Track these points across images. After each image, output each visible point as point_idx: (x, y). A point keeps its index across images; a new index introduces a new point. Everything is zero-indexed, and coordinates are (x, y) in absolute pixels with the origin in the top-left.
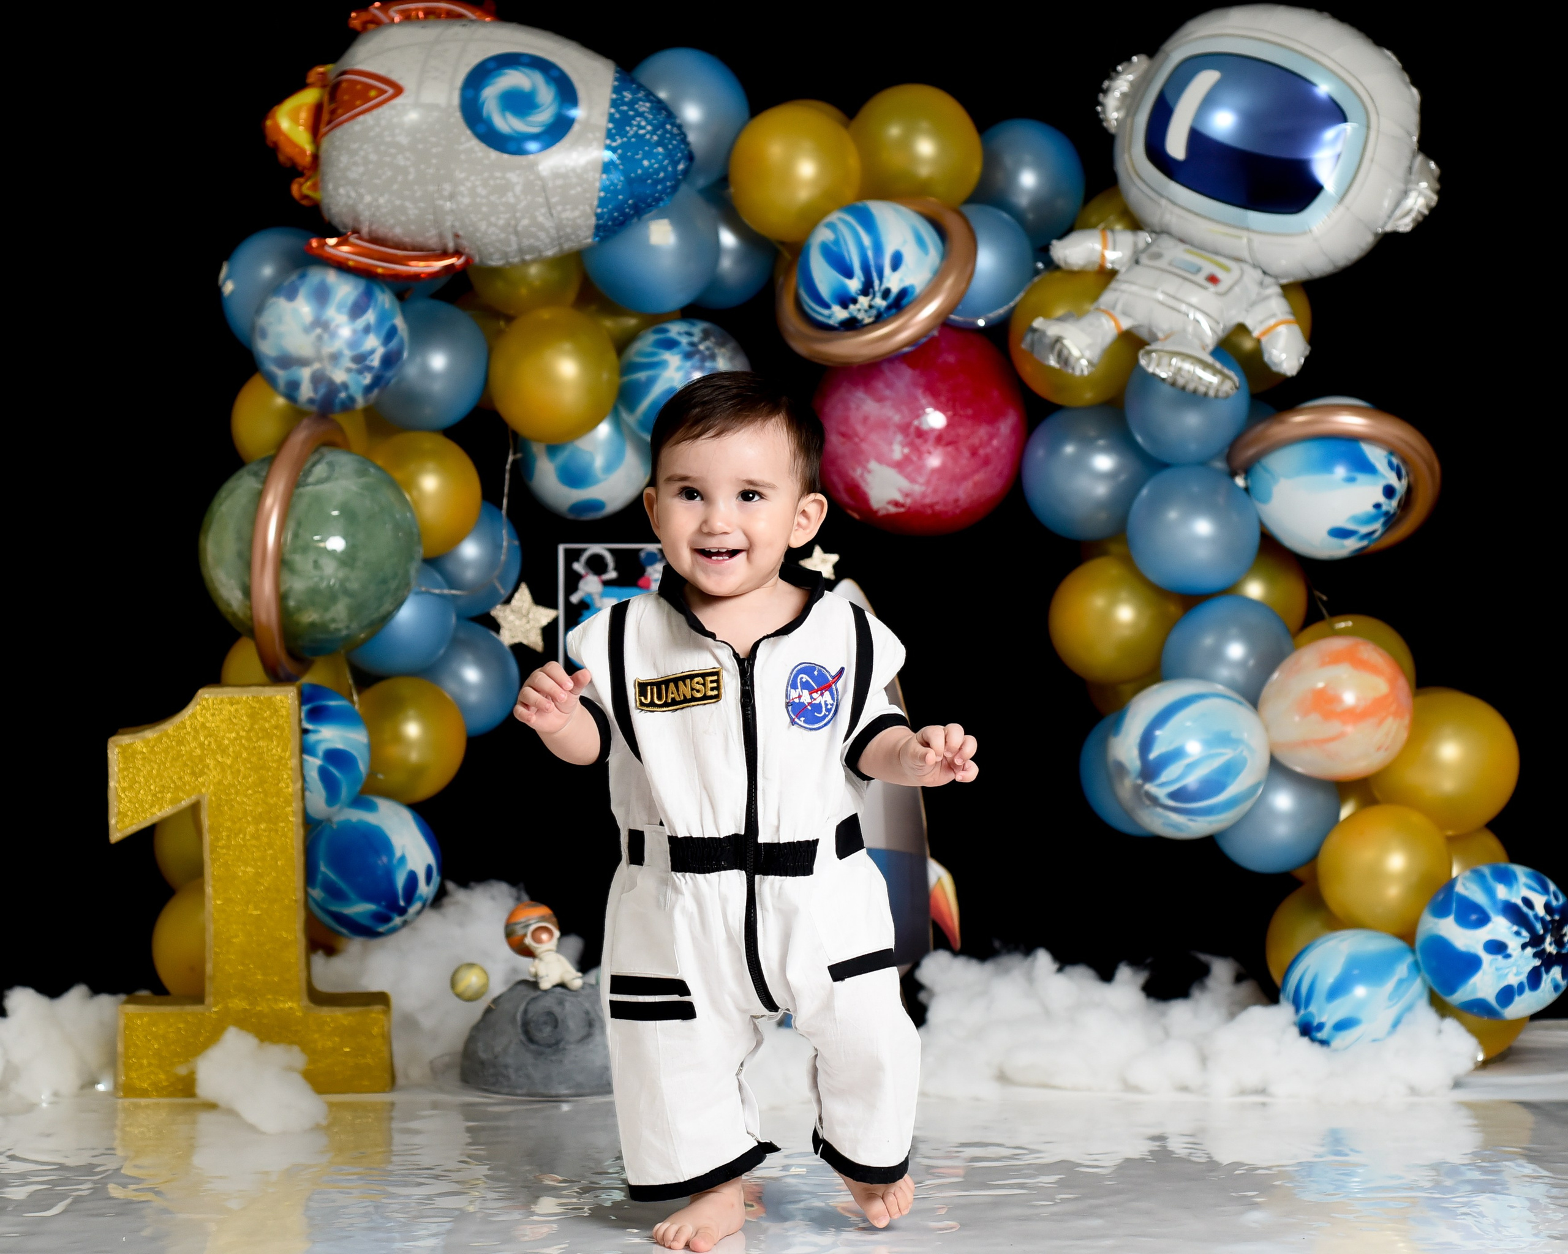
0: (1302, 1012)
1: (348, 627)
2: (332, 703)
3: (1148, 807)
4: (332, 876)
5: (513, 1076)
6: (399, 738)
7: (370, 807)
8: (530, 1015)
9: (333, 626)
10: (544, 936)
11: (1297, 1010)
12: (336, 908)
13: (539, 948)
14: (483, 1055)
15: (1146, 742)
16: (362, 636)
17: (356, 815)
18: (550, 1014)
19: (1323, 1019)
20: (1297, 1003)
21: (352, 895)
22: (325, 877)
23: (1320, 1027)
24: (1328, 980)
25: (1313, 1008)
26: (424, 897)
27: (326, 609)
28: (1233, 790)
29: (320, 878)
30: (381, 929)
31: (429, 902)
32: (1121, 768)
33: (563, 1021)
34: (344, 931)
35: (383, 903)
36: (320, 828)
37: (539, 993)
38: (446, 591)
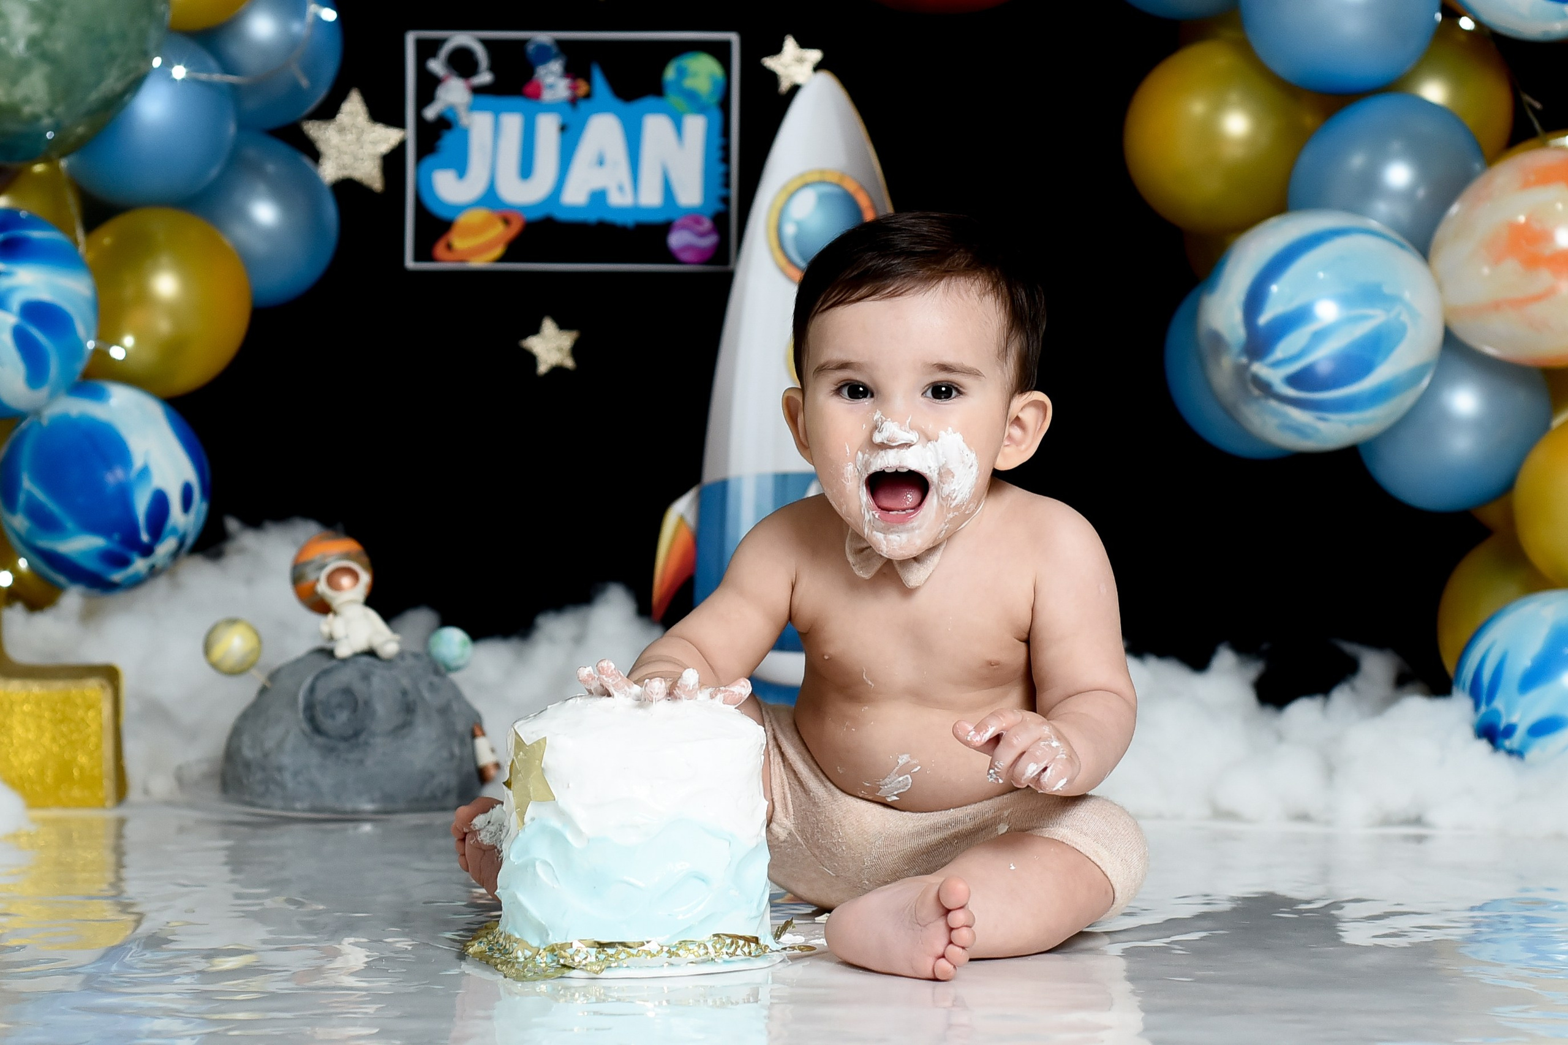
0: (1483, 708)
1: (50, 112)
2: (36, 234)
3: (1257, 398)
4: (40, 495)
5: (290, 784)
6: (144, 298)
7: (98, 395)
8: (321, 694)
9: (27, 110)
10: (346, 581)
11: (1477, 706)
12: (47, 543)
13: (337, 599)
14: (248, 753)
15: (1254, 300)
16: (80, 130)
17: (77, 407)
18: (347, 691)
19: (1514, 719)
20: (1475, 692)
21: (70, 524)
22: (30, 497)
23: (1510, 731)
24: (1523, 661)
25: (1499, 703)
26: (181, 529)
27: (14, 82)
28: (1382, 374)
29: (22, 498)
30: (117, 576)
31: (190, 541)
32: (1217, 341)
33: (367, 703)
34: (61, 579)
35: (117, 536)
36: (24, 425)
37: (333, 663)
38: (217, 77)
